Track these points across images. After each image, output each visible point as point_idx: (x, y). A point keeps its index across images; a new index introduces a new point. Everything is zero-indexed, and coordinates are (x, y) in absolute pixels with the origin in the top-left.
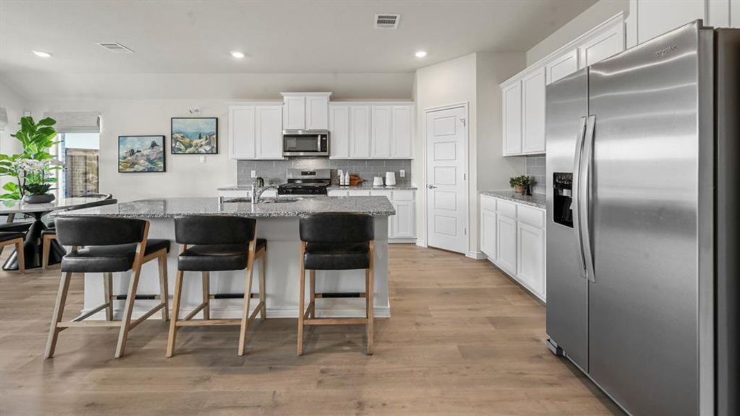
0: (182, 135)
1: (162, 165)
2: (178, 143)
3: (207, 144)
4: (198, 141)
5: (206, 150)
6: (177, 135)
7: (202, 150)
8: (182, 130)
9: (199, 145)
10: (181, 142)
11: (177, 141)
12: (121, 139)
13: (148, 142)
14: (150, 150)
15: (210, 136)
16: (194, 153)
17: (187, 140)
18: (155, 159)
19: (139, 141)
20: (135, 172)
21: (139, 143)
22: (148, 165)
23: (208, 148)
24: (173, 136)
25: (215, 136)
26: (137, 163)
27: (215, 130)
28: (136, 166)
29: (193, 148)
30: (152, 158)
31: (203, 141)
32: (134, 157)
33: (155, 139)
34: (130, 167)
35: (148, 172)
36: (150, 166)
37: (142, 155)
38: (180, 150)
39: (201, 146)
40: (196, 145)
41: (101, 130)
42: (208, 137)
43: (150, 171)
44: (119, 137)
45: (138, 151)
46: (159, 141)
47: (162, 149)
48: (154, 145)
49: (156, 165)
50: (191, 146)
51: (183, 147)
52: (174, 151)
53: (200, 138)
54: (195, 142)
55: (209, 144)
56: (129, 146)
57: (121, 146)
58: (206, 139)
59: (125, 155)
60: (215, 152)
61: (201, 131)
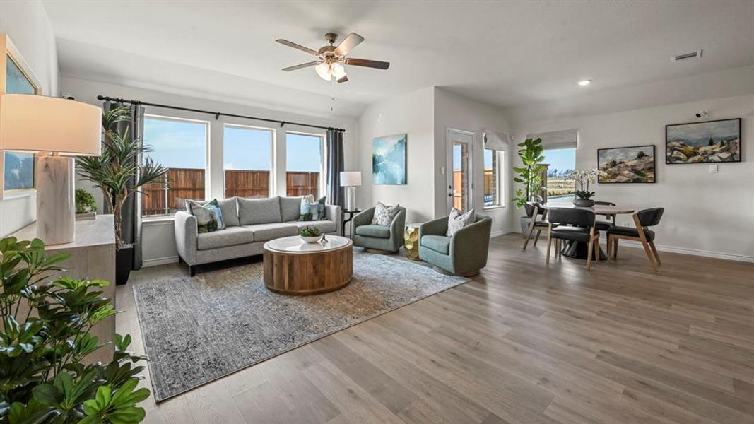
0: (682, 143)
1: (653, 176)
2: (675, 152)
3: (722, 151)
4: (709, 148)
5: (721, 158)
6: (674, 143)
7: (715, 158)
8: (682, 137)
9: (709, 152)
10: (679, 150)
11: (673, 149)
12: (600, 152)
13: (635, 153)
14: (636, 161)
15: (729, 141)
16: (701, 162)
17: (691, 148)
18: (643, 169)
19: (621, 152)
20: (617, 182)
21: (622, 154)
22: (633, 176)
23: (725, 155)
24: (669, 145)
25: (737, 141)
26: (619, 174)
27: (738, 134)
28: (619, 177)
29: (699, 156)
30: (639, 168)
31: (717, 148)
32: (616, 168)
33: (643, 150)
34: (612, 178)
35: (633, 182)
36: (637, 177)
37: (627, 166)
38: (680, 159)
39: (714, 153)
40: (705, 152)
41: (578, 145)
42: (725, 142)
43: (636, 181)
44: (598, 150)
45: (621, 163)
46: (649, 151)
47: (652, 159)
48: (641, 155)
49: (644, 175)
50: (696, 154)
51: (682, 156)
52: (669, 161)
53: (711, 143)
54: (702, 149)
55: (727, 150)
56: (610, 158)
57: (601, 159)
58: (722, 146)
59: (605, 166)
60: (736, 158)
61: (713, 137)
